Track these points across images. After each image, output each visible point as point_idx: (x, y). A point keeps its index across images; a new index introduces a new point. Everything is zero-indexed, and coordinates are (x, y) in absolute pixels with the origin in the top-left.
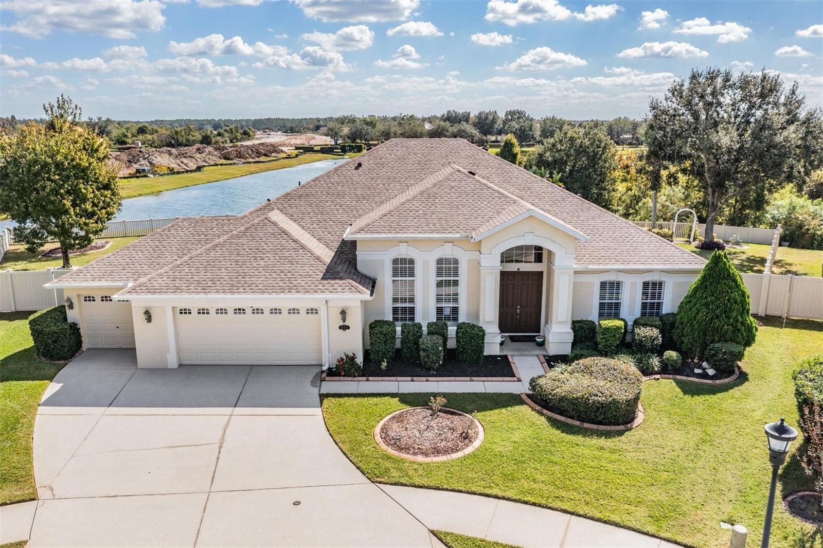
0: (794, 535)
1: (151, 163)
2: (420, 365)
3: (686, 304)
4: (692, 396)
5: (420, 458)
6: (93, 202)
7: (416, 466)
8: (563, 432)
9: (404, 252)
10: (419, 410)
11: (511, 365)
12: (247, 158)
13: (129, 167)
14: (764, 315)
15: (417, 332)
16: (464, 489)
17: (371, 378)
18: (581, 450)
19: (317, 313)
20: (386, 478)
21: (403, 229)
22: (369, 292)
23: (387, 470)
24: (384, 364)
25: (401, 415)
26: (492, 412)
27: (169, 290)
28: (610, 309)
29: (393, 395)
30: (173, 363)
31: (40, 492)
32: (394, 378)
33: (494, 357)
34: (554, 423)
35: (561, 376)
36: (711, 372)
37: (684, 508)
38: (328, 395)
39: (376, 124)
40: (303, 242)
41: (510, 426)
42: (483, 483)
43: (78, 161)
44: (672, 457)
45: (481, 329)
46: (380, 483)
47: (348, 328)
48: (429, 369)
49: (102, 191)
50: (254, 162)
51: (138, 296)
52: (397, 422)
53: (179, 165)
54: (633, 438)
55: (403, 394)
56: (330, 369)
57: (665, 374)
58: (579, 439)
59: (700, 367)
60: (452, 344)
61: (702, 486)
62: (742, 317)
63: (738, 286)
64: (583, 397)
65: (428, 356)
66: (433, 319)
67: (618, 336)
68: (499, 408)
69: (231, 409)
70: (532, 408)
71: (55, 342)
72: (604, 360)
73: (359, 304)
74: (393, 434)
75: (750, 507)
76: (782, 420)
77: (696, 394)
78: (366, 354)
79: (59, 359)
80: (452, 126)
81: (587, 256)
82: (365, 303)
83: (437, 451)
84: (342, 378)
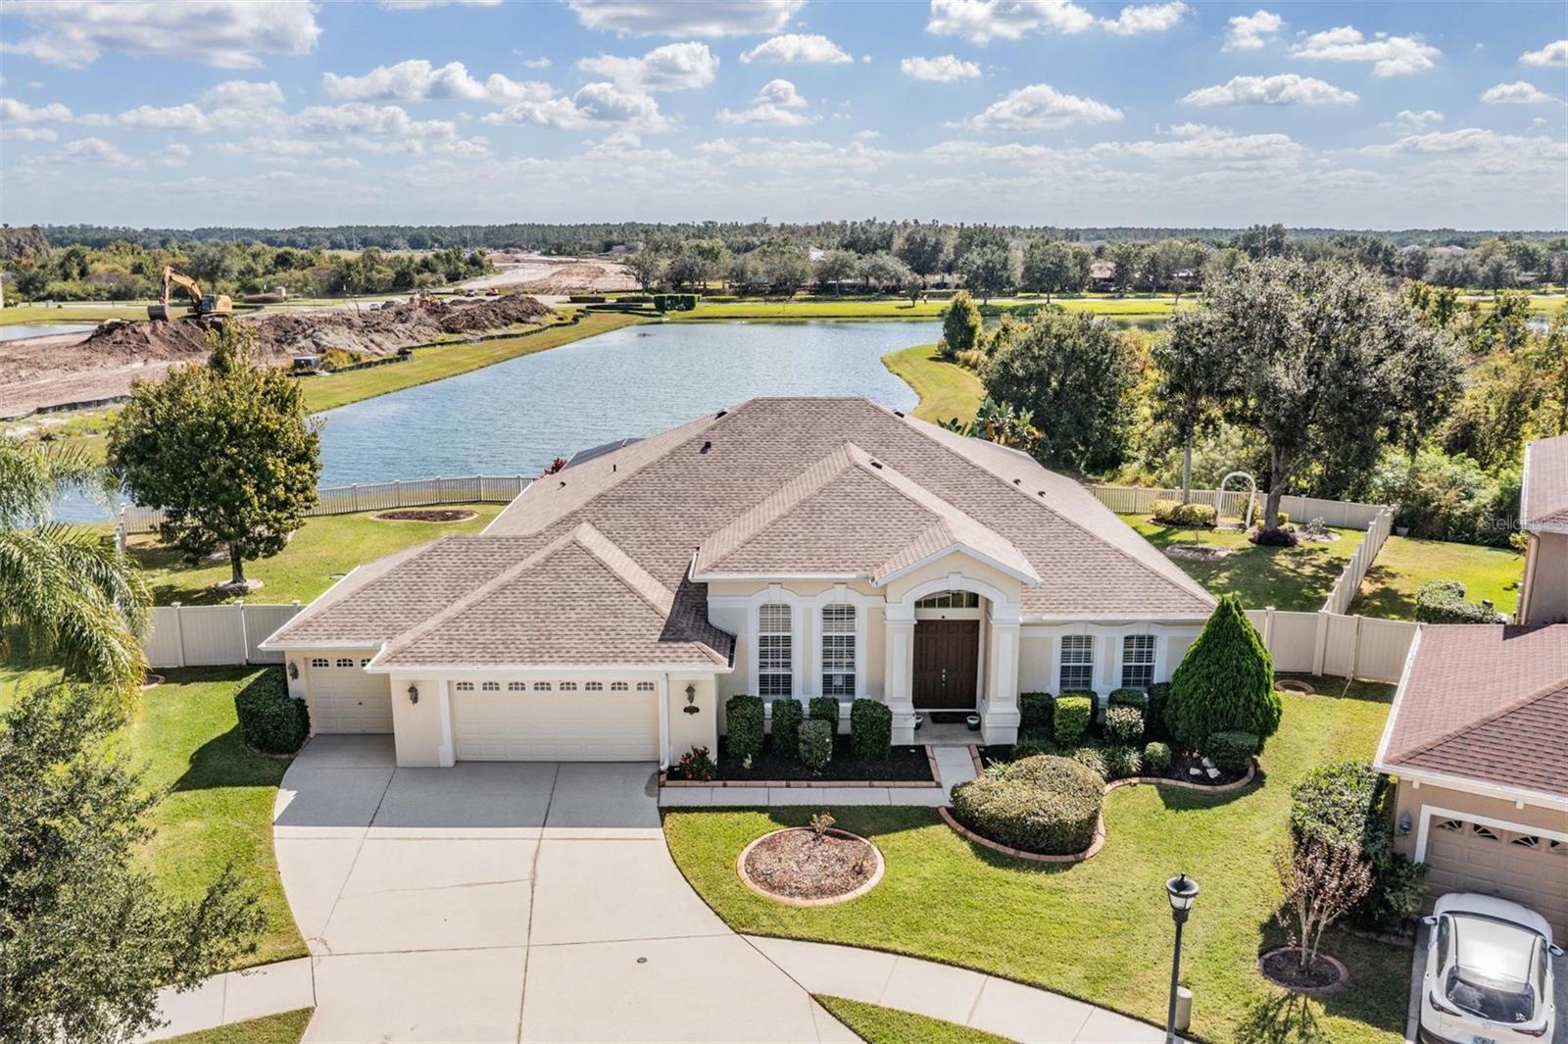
0: (1258, 1000)
1: (317, 345)
2: (799, 762)
3: (1182, 674)
4: (1177, 811)
5: (799, 901)
6: (285, 485)
7: (793, 912)
8: (990, 865)
9: (776, 596)
10: (797, 831)
11: (928, 762)
12: (486, 327)
13: (278, 351)
14: (1320, 675)
15: (795, 714)
16: (854, 942)
17: (729, 783)
18: (1010, 891)
19: (652, 689)
20: (755, 927)
21: (775, 565)
22: (726, 661)
23: (755, 917)
24: (748, 762)
25: (772, 839)
26: (897, 835)
27: (445, 659)
28: (1077, 677)
29: (761, 809)
30: (447, 760)
31: (311, 946)
32: (762, 783)
33: (904, 749)
34: (980, 852)
35: (995, 784)
36: (1213, 773)
37: (1131, 968)
38: (670, 810)
39: (719, 253)
40: (630, 581)
41: (920, 855)
42: (879, 934)
43: (264, 422)
44: (1131, 900)
45: (886, 710)
46: (747, 933)
47: (697, 710)
48: (812, 768)
49: (298, 465)
50: (499, 337)
51: (401, 668)
52: (768, 850)
53: (366, 347)
54: (1084, 874)
55: (775, 807)
56: (671, 768)
57: (1147, 776)
58: (1010, 874)
59: (1199, 765)
60: (844, 727)
61: (1160, 939)
62: (1258, 696)
63: (1253, 651)
64: (1018, 818)
65: (810, 751)
66: (818, 693)
67: (1081, 721)
68: (906, 829)
69: (538, 830)
70: (953, 829)
71: (277, 728)
72: (1055, 760)
73: (713, 678)
74: (763, 867)
75: (1213, 966)
76: (1183, 876)
77: (1182, 808)
78: (722, 742)
79: (282, 753)
80: (860, 258)
81: (1043, 600)
82: (720, 677)
83: (821, 891)
84: (688, 783)
